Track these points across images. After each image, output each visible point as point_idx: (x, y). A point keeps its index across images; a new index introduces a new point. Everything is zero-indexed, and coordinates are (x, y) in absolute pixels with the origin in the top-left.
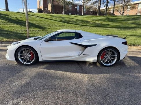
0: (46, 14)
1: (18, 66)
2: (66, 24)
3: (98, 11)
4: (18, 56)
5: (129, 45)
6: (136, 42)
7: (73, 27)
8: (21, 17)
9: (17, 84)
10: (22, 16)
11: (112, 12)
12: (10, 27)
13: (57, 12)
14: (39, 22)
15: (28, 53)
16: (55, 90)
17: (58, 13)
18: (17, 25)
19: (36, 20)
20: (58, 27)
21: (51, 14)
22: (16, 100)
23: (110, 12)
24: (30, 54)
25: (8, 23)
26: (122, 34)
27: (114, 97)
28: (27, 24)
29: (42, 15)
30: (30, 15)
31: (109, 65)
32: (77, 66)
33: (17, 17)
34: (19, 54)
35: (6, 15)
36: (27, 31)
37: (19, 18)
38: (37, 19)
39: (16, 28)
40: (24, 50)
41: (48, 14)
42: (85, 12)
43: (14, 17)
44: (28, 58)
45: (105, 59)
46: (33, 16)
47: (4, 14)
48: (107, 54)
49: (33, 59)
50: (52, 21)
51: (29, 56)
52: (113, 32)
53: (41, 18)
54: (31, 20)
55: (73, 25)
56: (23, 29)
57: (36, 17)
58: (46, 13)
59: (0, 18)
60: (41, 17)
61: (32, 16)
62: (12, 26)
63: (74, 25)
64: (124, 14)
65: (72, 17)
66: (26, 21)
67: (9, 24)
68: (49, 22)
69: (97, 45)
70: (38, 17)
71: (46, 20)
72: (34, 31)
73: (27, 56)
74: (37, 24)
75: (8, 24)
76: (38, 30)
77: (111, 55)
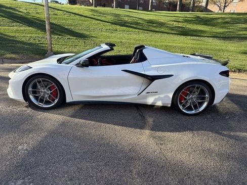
0: (83, 6)
1: (29, 111)
2: (118, 27)
3: (178, 4)
4: (29, 92)
5: (232, 71)
6: (244, 65)
7: (131, 34)
8: (37, 13)
9: (25, 148)
10: (40, 9)
11: (204, 4)
12: (17, 30)
13: (102, 4)
14: (70, 22)
15: (46, 87)
16: (93, 163)
17: (104, 6)
18: (30, 28)
19: (65, 19)
20: (104, 33)
21: (93, 8)
22: (22, 181)
23: (201, 4)
24: (50, 89)
25: (15, 24)
26: (221, 48)
27: (199, 178)
28: (47, 27)
29: (75, 8)
30: (54, 9)
31: (193, 112)
32: (134, 113)
33: (30, 12)
34: (30, 89)
35: (10, 8)
36: (48, 39)
37: (33, 13)
38: (65, 17)
39: (29, 33)
40: (39, 82)
41: (86, 7)
42: (155, 4)
43: (25, 11)
44: (46, 96)
45: (187, 101)
46: (58, 10)
47: (7, 5)
48: (191, 92)
49: (56, 97)
50: (94, 21)
51: (49, 92)
52: (204, 45)
53: (73, 15)
54: (56, 18)
55: (131, 29)
56: (41, 36)
57: (65, 12)
58: (83, 4)
59: (1, 14)
60: (73, 13)
61: (56, 11)
62: (22, 28)
63: (134, 30)
64: (227, 10)
65: (131, 14)
66: (45, 21)
67: (16, 26)
68: (87, 22)
69: (172, 75)
70: (67, 12)
71: (83, 18)
72: (61, 40)
73: (45, 92)
74: (66, 27)
75: (13, 26)
76: (68, 38)
77: (199, 94)
